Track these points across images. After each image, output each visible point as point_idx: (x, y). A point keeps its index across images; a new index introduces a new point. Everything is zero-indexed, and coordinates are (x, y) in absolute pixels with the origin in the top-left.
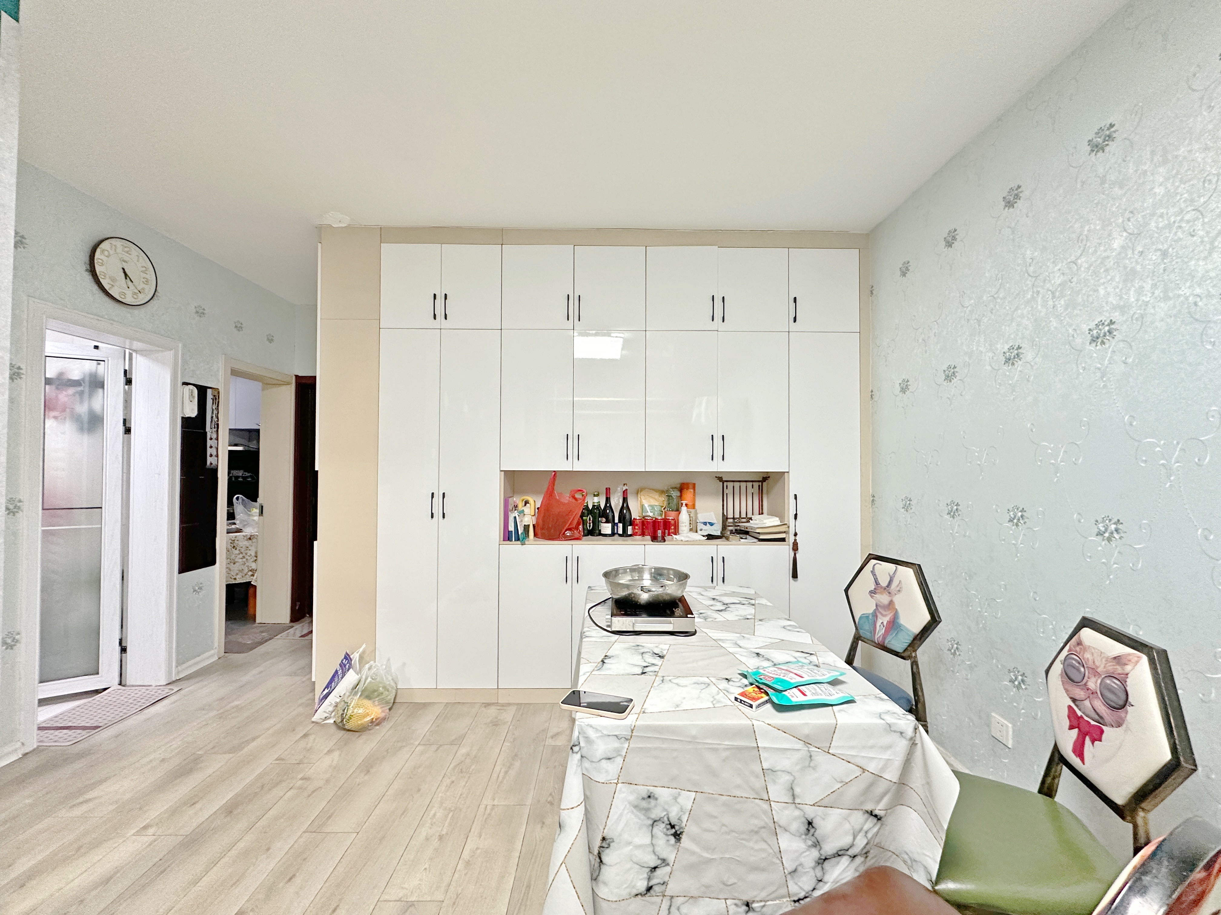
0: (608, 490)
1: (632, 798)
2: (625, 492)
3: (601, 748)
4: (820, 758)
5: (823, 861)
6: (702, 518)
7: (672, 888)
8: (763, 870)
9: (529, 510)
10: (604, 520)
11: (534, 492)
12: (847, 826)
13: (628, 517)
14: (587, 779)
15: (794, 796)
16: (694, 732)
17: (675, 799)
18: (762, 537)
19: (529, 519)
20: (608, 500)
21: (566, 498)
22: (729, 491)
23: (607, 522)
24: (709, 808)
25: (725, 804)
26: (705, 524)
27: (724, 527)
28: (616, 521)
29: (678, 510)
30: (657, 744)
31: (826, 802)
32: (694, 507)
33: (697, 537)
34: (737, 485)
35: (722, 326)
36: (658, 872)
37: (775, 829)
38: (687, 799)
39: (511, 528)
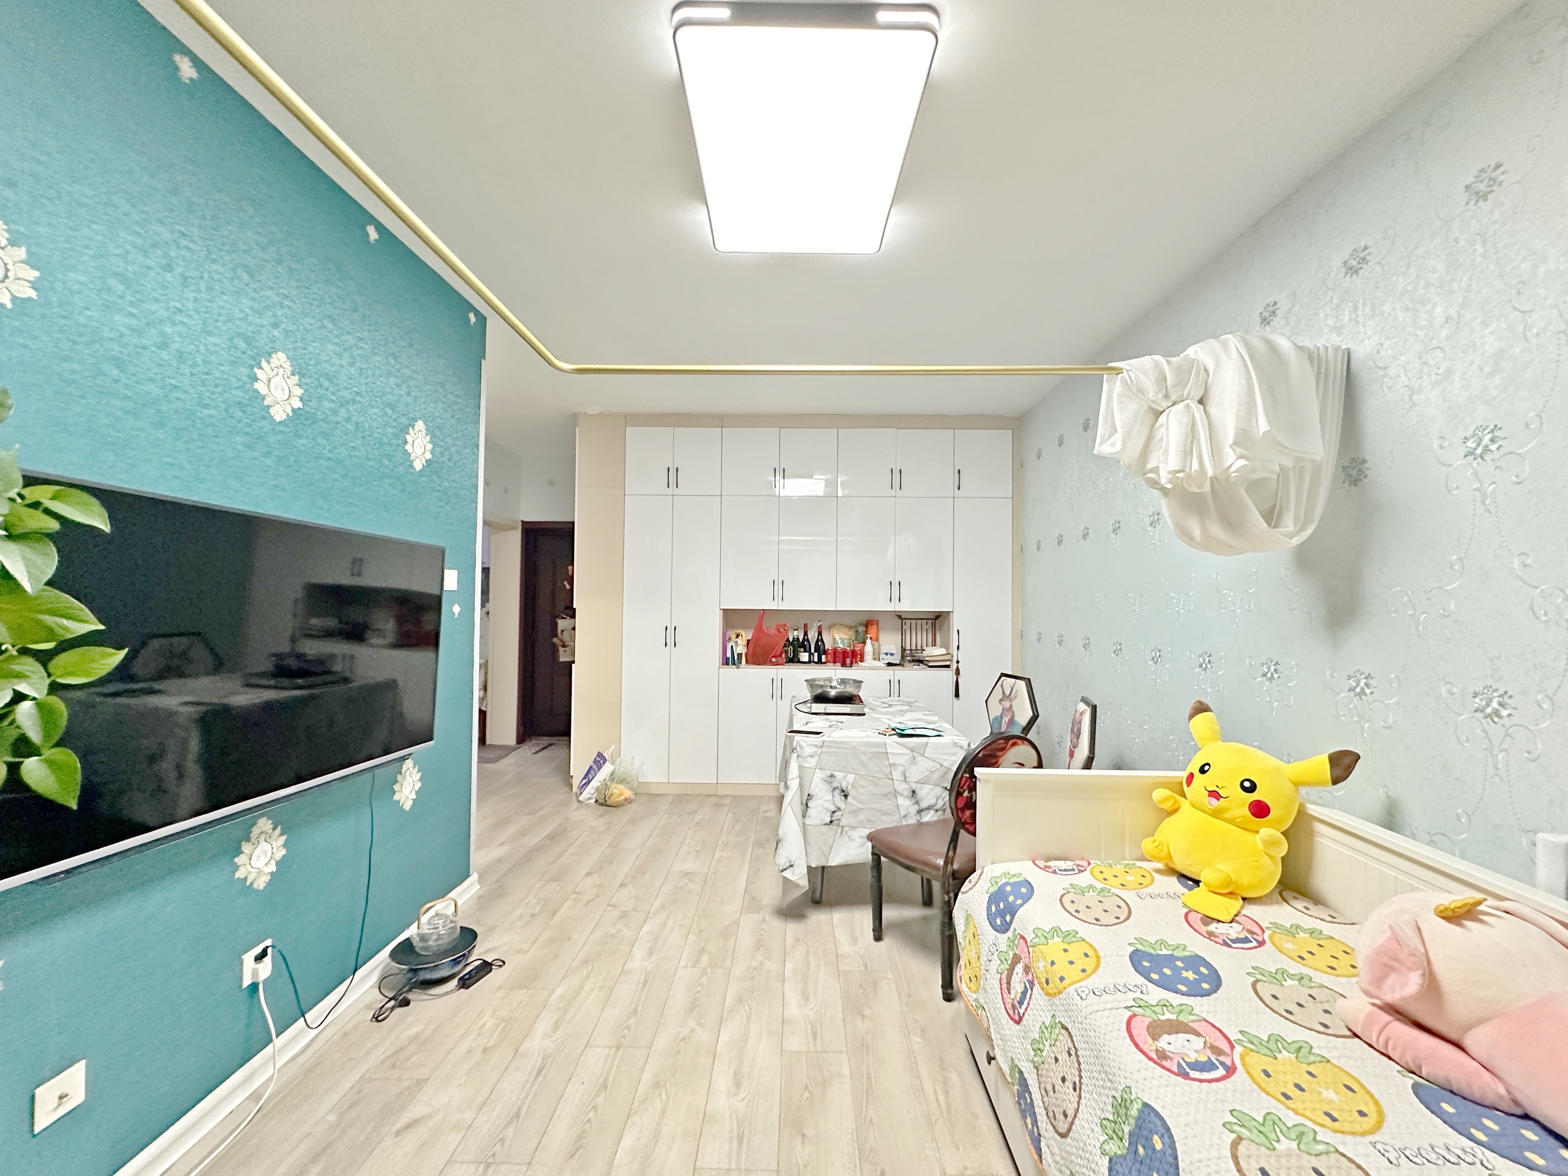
0: (805, 626)
1: (823, 776)
2: (820, 627)
3: (808, 751)
4: (919, 759)
5: (920, 811)
6: (884, 649)
7: (843, 822)
8: (889, 814)
9: (742, 642)
10: (802, 650)
11: (746, 627)
12: (933, 794)
13: (822, 647)
14: (801, 768)
15: (905, 778)
16: (854, 744)
17: (845, 778)
18: (931, 664)
19: (741, 649)
20: (806, 634)
21: (773, 631)
22: (907, 627)
23: (805, 651)
24: (862, 783)
25: (870, 781)
26: (887, 654)
27: (903, 657)
28: (813, 651)
29: (864, 643)
30: (836, 750)
31: (922, 781)
32: (877, 640)
33: (881, 664)
34: (914, 622)
35: (899, 493)
36: (836, 814)
37: (896, 794)
38: (851, 778)
39: (729, 655)
